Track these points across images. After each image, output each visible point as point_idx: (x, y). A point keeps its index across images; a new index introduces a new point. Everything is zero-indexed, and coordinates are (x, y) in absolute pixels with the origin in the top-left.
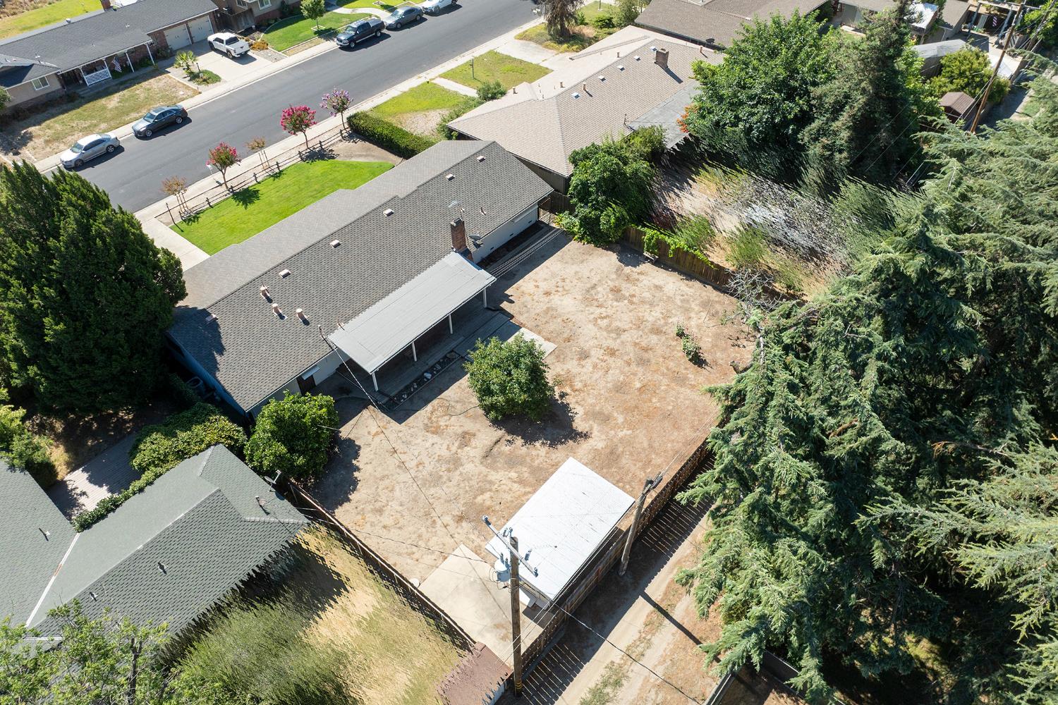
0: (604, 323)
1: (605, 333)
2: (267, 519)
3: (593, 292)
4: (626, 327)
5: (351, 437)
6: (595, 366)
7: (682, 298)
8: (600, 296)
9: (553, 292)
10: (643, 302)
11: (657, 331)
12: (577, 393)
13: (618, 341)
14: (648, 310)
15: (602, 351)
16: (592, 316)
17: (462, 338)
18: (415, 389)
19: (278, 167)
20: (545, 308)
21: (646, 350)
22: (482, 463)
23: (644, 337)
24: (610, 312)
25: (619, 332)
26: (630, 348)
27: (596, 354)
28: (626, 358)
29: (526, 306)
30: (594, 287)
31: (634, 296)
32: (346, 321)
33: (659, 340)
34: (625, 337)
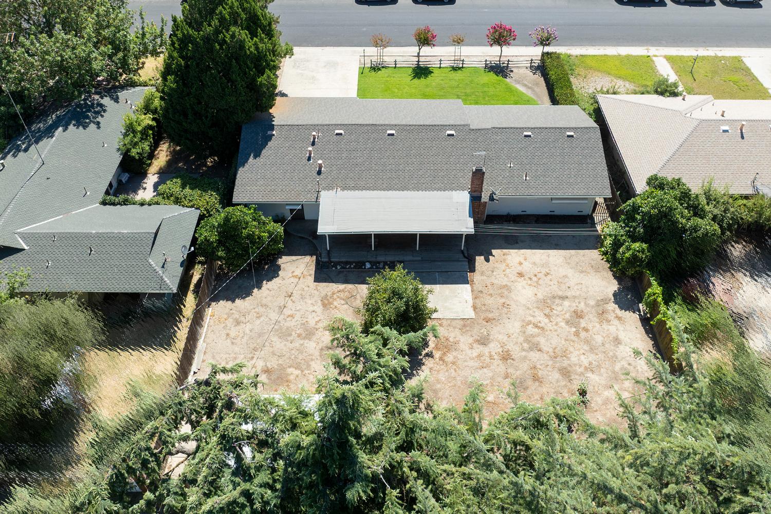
0: (531, 330)
1: (521, 339)
2: (159, 269)
3: (557, 301)
4: (545, 349)
5: (282, 266)
6: (479, 356)
7: (626, 366)
8: (559, 308)
9: (526, 277)
10: (587, 342)
11: (566, 373)
12: (441, 362)
13: (524, 353)
14: (583, 351)
15: (500, 350)
16: (531, 318)
17: (420, 258)
18: (350, 268)
19: (463, 64)
20: (504, 284)
21: (536, 378)
22: (322, 349)
23: (549, 368)
24: (549, 326)
25: (536, 347)
26: (525, 366)
27: (494, 348)
28: (510, 370)
29: (493, 272)
30: (563, 298)
31: (586, 330)
32: (343, 189)
33: (558, 381)
34: (534, 356)
